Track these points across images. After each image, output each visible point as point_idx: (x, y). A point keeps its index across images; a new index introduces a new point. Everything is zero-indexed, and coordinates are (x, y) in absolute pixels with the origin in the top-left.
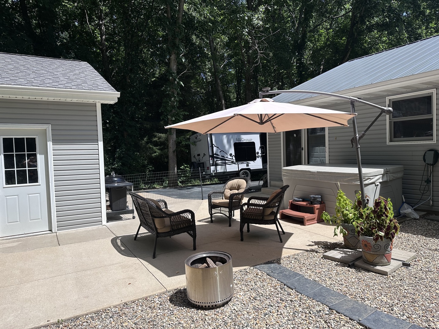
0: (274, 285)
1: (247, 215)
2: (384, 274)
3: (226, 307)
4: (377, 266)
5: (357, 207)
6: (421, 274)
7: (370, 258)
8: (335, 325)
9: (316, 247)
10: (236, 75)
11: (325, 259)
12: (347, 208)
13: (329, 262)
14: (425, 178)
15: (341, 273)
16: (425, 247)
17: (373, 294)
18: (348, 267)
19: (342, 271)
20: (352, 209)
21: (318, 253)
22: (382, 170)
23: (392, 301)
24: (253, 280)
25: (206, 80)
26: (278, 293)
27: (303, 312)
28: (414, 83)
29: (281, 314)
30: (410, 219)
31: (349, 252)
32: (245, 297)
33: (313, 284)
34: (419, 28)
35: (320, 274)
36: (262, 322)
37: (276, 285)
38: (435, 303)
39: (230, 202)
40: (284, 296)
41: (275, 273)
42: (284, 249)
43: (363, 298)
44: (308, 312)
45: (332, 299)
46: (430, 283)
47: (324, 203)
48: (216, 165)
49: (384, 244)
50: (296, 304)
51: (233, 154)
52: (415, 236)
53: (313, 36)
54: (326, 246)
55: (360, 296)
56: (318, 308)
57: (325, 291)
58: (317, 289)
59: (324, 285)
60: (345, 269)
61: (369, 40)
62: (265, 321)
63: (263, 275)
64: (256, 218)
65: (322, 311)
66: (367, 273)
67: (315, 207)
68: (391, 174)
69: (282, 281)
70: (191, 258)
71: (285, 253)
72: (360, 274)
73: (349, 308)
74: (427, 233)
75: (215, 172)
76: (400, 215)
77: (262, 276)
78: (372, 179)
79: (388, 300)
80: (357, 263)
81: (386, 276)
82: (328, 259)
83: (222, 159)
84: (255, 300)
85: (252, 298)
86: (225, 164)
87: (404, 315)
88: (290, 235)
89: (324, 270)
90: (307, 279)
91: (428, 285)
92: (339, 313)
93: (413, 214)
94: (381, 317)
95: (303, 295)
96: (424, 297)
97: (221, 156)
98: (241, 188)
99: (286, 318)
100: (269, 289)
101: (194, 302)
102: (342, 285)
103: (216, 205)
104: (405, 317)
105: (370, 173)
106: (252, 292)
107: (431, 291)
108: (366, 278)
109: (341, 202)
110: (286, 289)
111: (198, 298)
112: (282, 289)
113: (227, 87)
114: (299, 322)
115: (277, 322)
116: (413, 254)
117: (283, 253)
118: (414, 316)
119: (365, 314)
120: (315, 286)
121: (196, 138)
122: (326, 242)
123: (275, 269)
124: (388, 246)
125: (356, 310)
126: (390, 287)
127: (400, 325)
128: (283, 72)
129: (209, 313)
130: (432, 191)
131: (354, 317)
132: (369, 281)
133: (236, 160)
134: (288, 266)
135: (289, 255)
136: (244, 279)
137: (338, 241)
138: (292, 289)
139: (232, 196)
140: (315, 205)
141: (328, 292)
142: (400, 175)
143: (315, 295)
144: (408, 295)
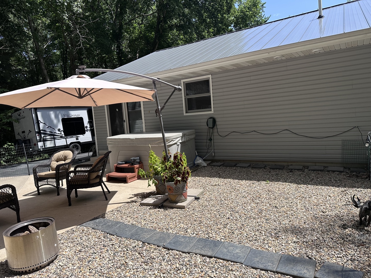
0: (98, 235)
1: (74, 181)
2: (182, 208)
3: (52, 265)
4: (178, 203)
5: (163, 162)
6: (206, 203)
7: (173, 198)
8: (146, 254)
9: (136, 198)
10: (61, 56)
11: (141, 206)
12: (157, 164)
13: (145, 207)
14: (209, 137)
15: (153, 214)
16: (209, 184)
17: (175, 224)
18: (158, 209)
19: (154, 213)
20: (160, 164)
21: (137, 203)
22: (181, 134)
23: (187, 226)
24: (78, 237)
25: (29, 59)
26: (102, 241)
27: (121, 251)
28: (198, 70)
29: (103, 257)
30: (201, 167)
31: (159, 197)
32: (71, 252)
33: (131, 227)
34: (203, 32)
35: (137, 218)
36: (86, 268)
37: (100, 235)
38: (213, 220)
39: (57, 173)
40: (106, 242)
41: (100, 226)
42: (108, 205)
43: (168, 228)
44: (126, 250)
45: (145, 235)
46: (211, 208)
47: (142, 163)
48: (45, 141)
49: (182, 186)
50: (116, 246)
51: (62, 129)
52: (203, 178)
53: (129, 28)
54: (143, 196)
55: (166, 228)
56: (134, 245)
57: (140, 231)
58: (134, 230)
59: (140, 226)
60: (156, 210)
61: (171, 37)
62: (89, 267)
63: (89, 230)
64: (82, 183)
65: (137, 246)
66: (171, 210)
67: (135, 167)
68: (187, 136)
69: (105, 231)
70: (11, 229)
71: (110, 208)
72: (167, 212)
73: (157, 238)
74: (211, 175)
75: (44, 147)
76: (195, 165)
77: (87, 231)
78: (175, 140)
79: (184, 226)
80: (165, 204)
81: (184, 209)
82: (144, 206)
83: (50, 135)
84: (80, 253)
85: (77, 252)
86: (54, 139)
87: (194, 233)
88: (115, 193)
89: (140, 215)
90: (126, 225)
91: (209, 209)
92: (150, 244)
93: (203, 163)
94: (179, 239)
95: (122, 237)
96: (207, 218)
97: (49, 132)
98: (67, 158)
99: (108, 259)
100: (93, 240)
101: (16, 270)
102: (153, 222)
103: (42, 178)
104: (195, 235)
105: (173, 136)
106: (78, 246)
107: (211, 213)
108: (171, 213)
109: (152, 159)
110: (108, 237)
111: (20, 264)
112: (105, 237)
113: (53, 67)
114: (118, 260)
115: (100, 265)
116: (202, 190)
117: (108, 208)
118: (200, 233)
119: (168, 240)
120: (133, 228)
121: (19, 115)
122: (144, 193)
123: (100, 223)
124: (184, 187)
125: (162, 239)
126: (186, 216)
127: (191, 241)
128: (105, 56)
129: (34, 275)
130: (213, 146)
131: (160, 244)
132: (173, 215)
133: (64, 135)
134: (111, 218)
135: (113, 209)
136: (71, 238)
137: (153, 190)
138: (114, 235)
139: (58, 167)
140: (135, 166)
141: (142, 230)
142: (193, 136)
143: (132, 235)
144: (197, 219)
